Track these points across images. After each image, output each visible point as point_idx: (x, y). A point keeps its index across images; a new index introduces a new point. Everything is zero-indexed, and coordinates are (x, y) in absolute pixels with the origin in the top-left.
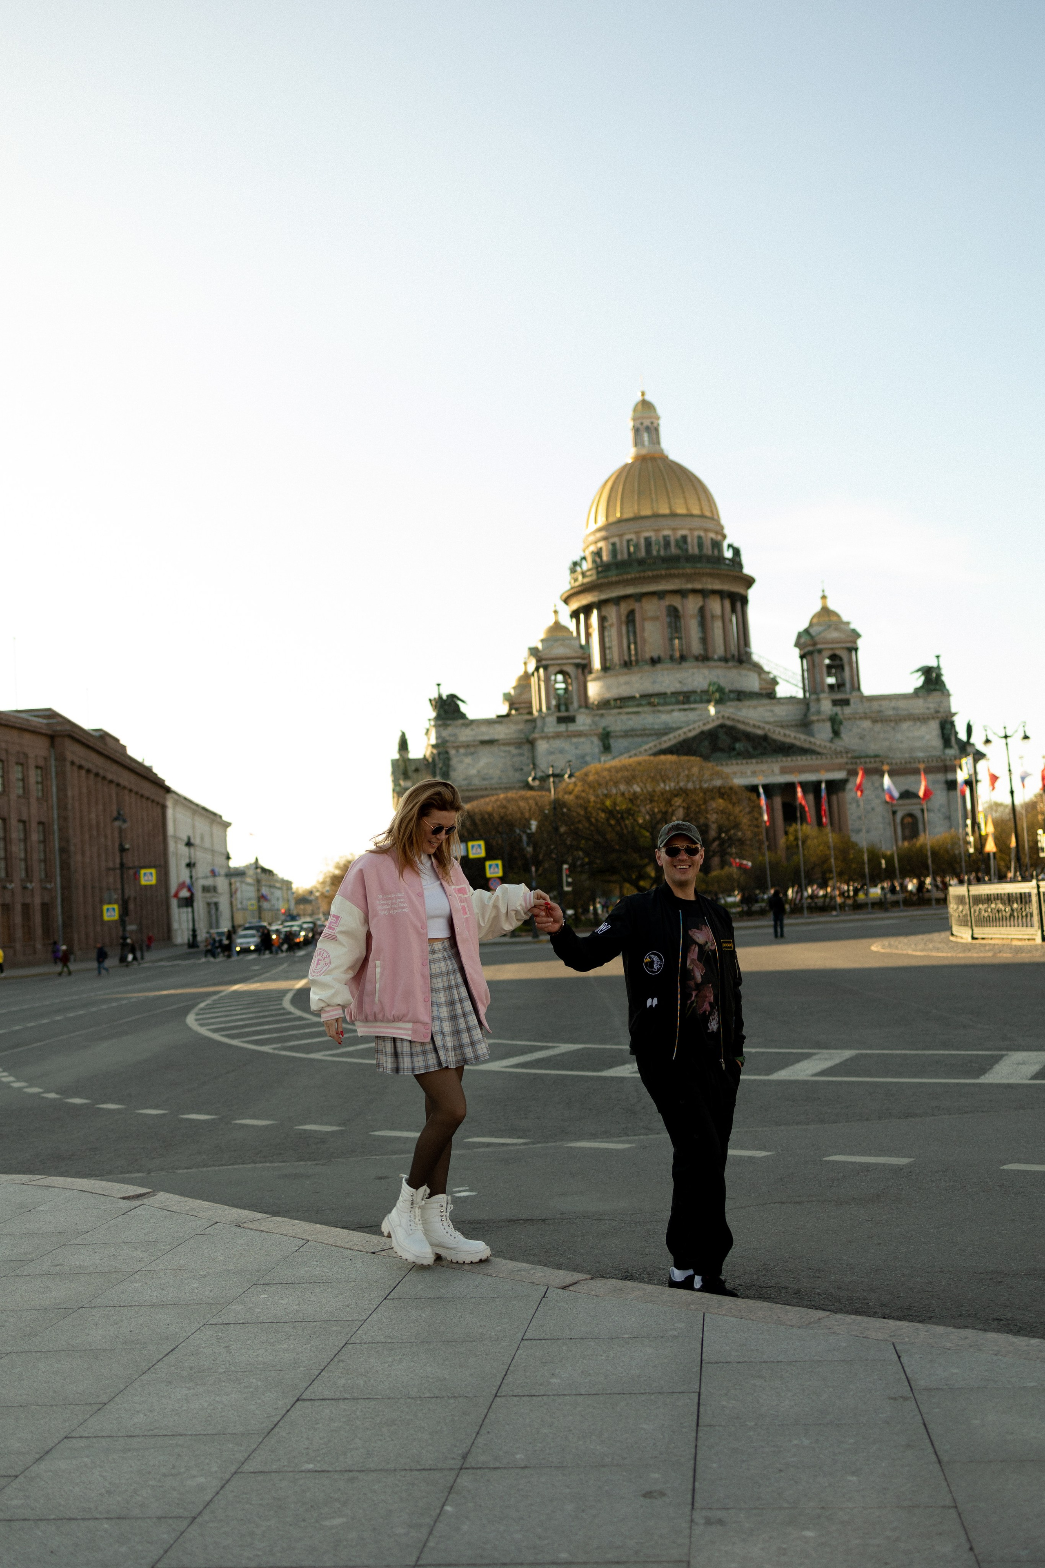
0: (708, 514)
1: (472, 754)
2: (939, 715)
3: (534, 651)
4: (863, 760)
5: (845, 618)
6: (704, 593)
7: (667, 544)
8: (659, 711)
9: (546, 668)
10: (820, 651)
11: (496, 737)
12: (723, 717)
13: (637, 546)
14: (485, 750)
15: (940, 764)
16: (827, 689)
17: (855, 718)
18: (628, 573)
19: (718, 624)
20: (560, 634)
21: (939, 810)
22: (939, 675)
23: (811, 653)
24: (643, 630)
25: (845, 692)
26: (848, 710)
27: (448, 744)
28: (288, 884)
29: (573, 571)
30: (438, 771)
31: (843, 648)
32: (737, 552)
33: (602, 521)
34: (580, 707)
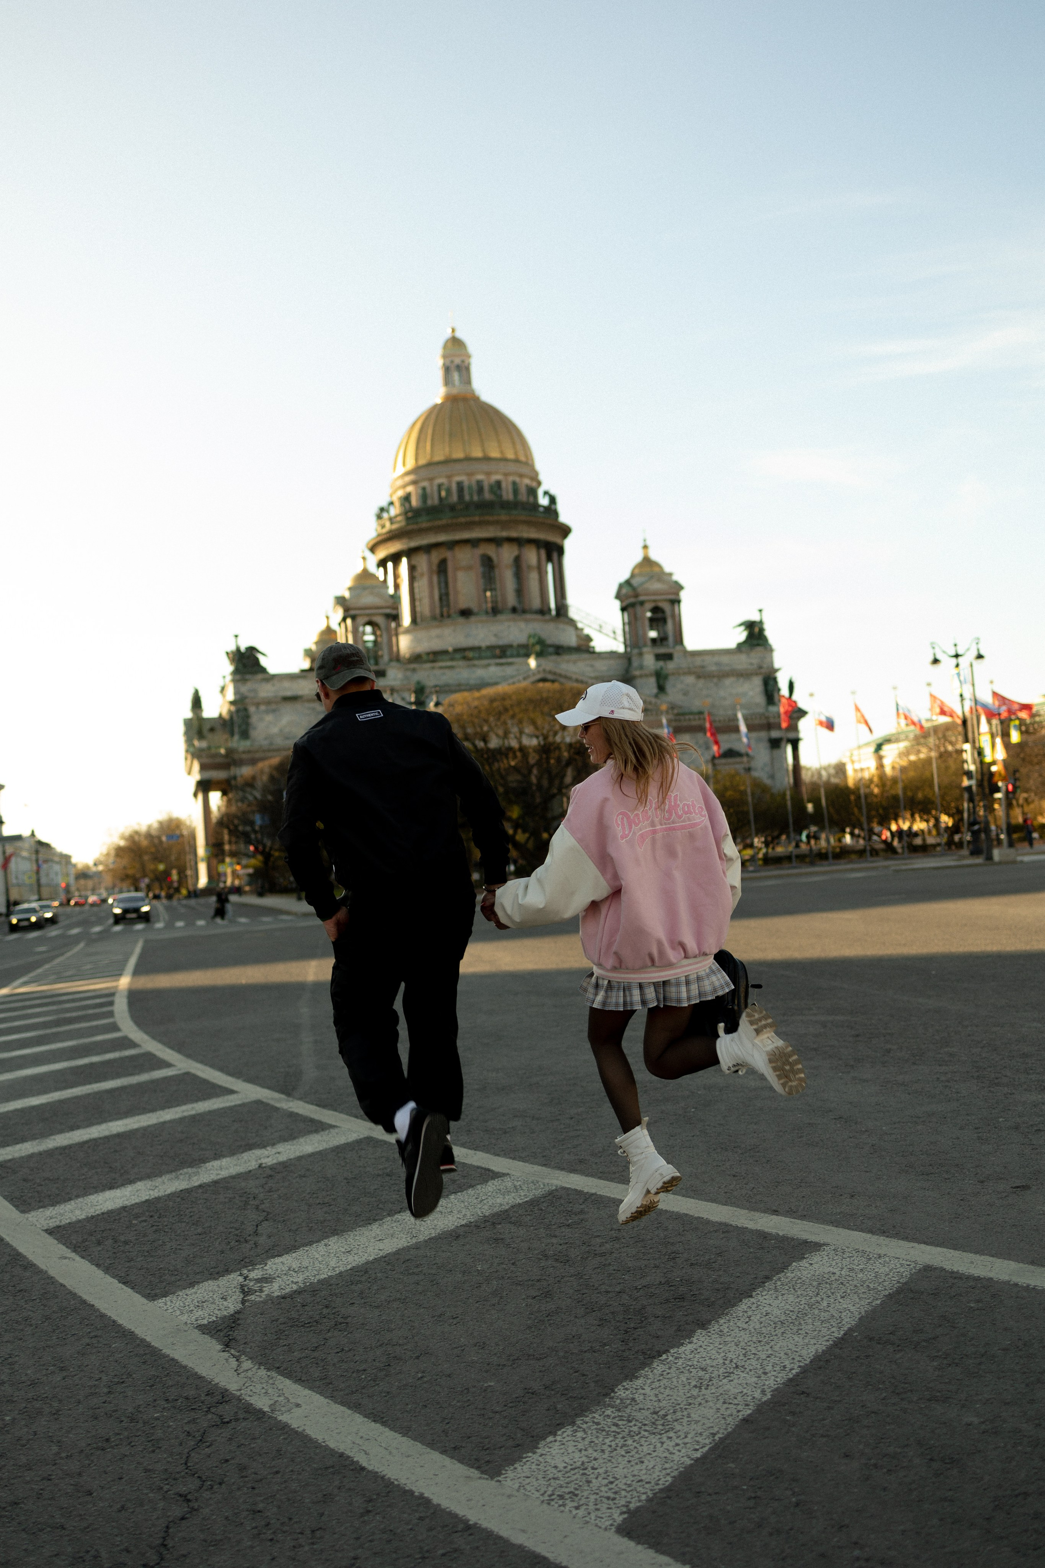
0: (522, 458)
1: (274, 711)
2: (763, 671)
3: (340, 601)
4: (687, 717)
5: (667, 569)
6: (519, 542)
7: (480, 489)
8: (474, 666)
9: (354, 618)
10: (642, 603)
11: (300, 693)
12: (544, 671)
13: (449, 491)
14: (288, 707)
15: (764, 721)
16: (649, 643)
17: (679, 674)
18: (440, 519)
19: (534, 576)
20: (369, 583)
21: (762, 769)
22: (762, 630)
23: (633, 605)
24: (455, 580)
25: (667, 646)
26: (671, 666)
27: (247, 700)
28: (66, 858)
29: (379, 517)
30: (236, 730)
31: (666, 600)
32: (553, 500)
33: (411, 464)
34: (391, 660)
